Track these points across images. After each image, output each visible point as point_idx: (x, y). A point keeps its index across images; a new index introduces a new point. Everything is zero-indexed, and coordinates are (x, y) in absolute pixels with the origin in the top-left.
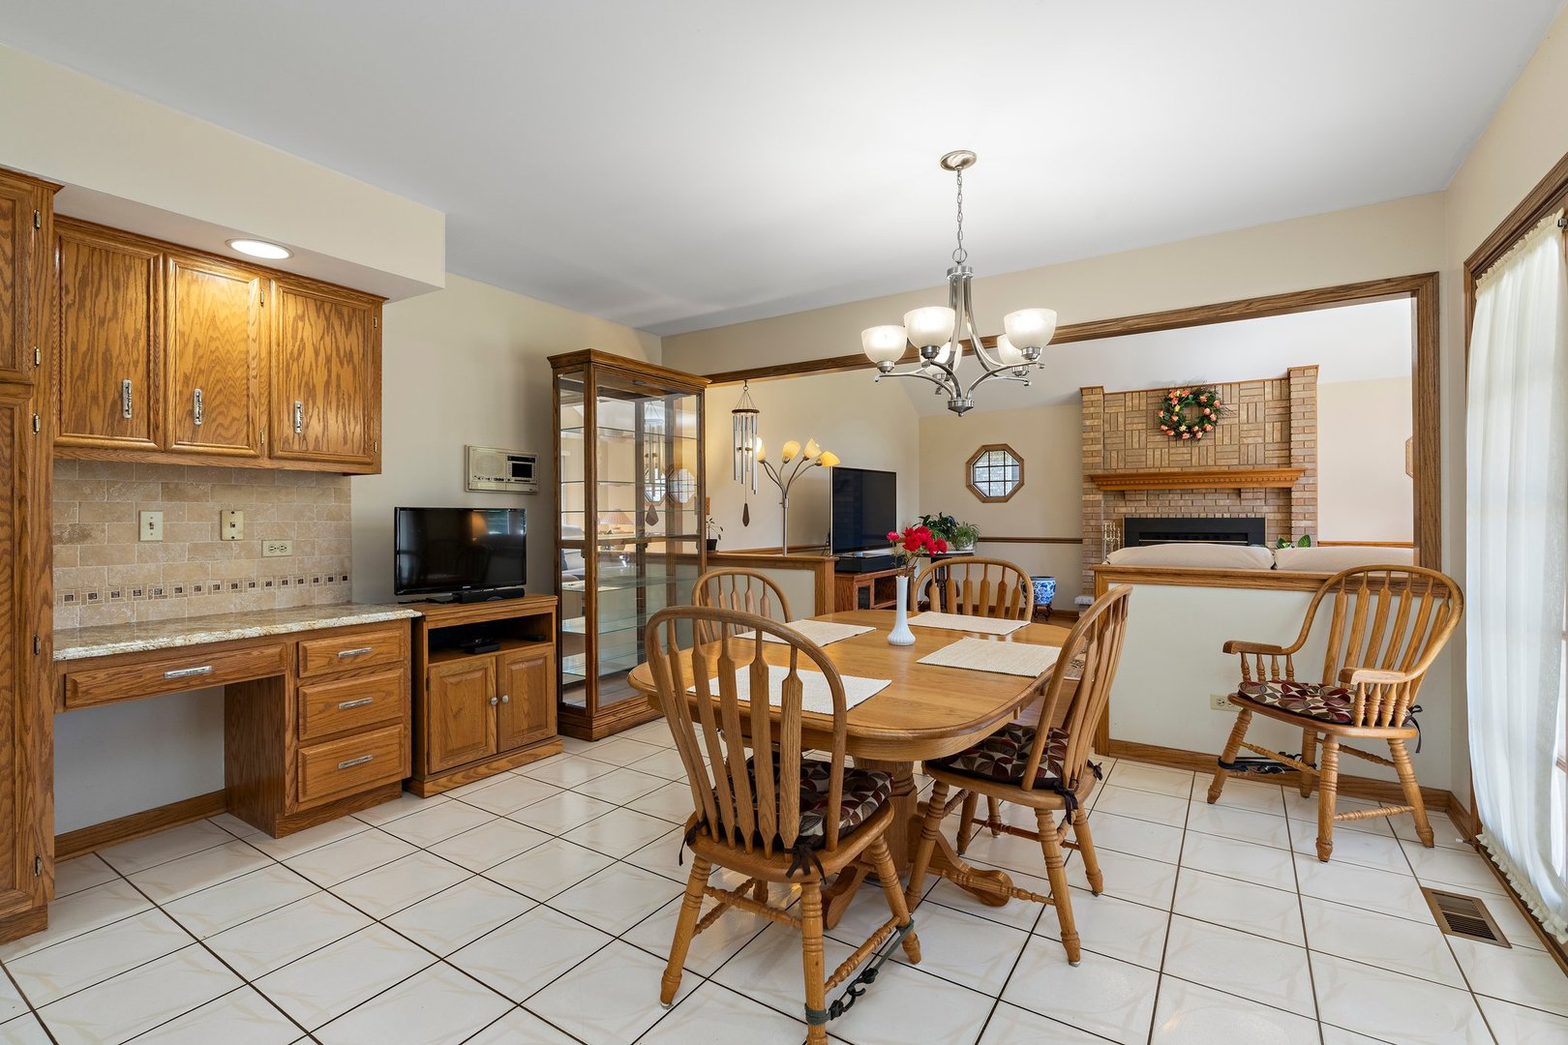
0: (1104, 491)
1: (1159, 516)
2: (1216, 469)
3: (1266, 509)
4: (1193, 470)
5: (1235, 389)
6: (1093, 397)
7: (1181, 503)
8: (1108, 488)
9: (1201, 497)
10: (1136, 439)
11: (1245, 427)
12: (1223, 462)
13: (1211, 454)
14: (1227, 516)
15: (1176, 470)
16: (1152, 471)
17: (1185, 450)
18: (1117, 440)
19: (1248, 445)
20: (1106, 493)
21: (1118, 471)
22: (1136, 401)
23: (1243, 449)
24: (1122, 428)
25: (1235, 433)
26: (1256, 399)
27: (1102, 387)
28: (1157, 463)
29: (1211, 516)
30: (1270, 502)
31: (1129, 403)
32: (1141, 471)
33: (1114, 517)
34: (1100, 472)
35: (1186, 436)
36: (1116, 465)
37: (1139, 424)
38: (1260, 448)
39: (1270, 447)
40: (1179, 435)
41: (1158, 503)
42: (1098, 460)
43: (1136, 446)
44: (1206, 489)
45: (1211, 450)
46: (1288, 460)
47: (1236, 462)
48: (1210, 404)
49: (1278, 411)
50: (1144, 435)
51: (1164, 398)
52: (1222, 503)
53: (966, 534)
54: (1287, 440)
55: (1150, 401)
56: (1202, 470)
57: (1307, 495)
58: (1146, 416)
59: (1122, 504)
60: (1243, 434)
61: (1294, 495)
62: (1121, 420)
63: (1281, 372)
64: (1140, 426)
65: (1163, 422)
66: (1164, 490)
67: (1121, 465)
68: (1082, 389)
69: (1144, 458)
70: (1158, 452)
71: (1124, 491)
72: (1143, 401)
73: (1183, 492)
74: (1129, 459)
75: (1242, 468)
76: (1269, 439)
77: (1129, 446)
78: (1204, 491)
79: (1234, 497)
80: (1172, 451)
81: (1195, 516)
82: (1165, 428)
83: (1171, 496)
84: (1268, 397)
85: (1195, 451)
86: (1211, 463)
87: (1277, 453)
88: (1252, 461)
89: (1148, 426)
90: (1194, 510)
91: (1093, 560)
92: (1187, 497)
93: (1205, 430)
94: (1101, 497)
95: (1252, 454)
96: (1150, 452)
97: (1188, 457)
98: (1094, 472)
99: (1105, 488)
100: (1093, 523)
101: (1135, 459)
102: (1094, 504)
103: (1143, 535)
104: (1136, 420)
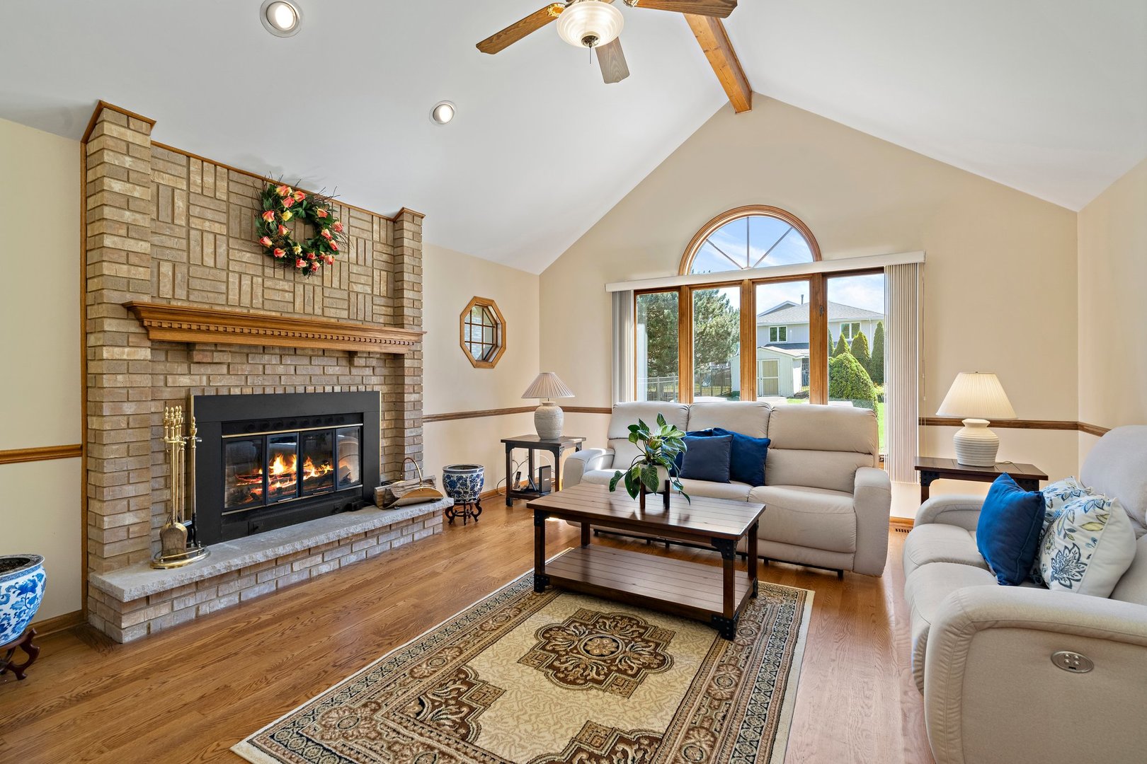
0: (152, 341)
1: (248, 391)
2: (324, 320)
3: (375, 380)
4: (296, 317)
5: (345, 212)
6: (130, 136)
7: (281, 369)
8: (169, 336)
9: (306, 361)
10: (209, 249)
11: (354, 269)
13: (318, 298)
14: (337, 389)
15: (273, 315)
16: (238, 310)
17: (286, 286)
18: (171, 243)
19: (357, 294)
20: (157, 345)
21: (174, 303)
22: (209, 180)
23: (353, 296)
24: (181, 221)
25: (345, 274)
26: (365, 235)
27: (152, 123)
28: (246, 300)
29: (319, 390)
30: (378, 371)
31: (196, 178)
32: (216, 309)
33: (167, 394)
34: (146, 299)
35: (303, 264)
36: (171, 293)
37: (213, 224)
38: (368, 298)
39: (377, 300)
40: (290, 261)
41: (247, 369)
42: (142, 273)
43: (209, 261)
44: (313, 349)
45: (318, 290)
46: (397, 319)
47: (344, 314)
48: (328, 220)
49: (385, 257)
50: (224, 247)
51: (269, 196)
52: (330, 370)
54: (396, 292)
55: (234, 187)
56: (307, 318)
57: (416, 363)
58: (228, 213)
59: (183, 368)
60: (353, 278)
61: (407, 363)
62: (180, 204)
63: (392, 211)
64: (217, 228)
65: (266, 230)
66: (256, 346)
67: (181, 293)
68: (101, 107)
69: (223, 288)
70: (246, 282)
71: (188, 344)
72: (222, 185)
73: (284, 352)
74: (195, 284)
75: (351, 323)
76: (376, 292)
77: (195, 258)
78: (310, 353)
79: (344, 362)
80: (268, 283)
82: (268, 242)
83: (266, 357)
84: (376, 237)
85: (299, 289)
86: (318, 311)
87: (383, 310)
88: (361, 317)
89: (235, 230)
90: (297, 380)
91: (130, 490)
92: (287, 360)
93: (321, 260)
94: (146, 353)
95: (361, 306)
96: (233, 279)
97: (289, 297)
98: (128, 298)
99: (155, 335)
100: (129, 408)
101: (207, 285)
102: (129, 367)
103: (228, 427)
104: (209, 214)
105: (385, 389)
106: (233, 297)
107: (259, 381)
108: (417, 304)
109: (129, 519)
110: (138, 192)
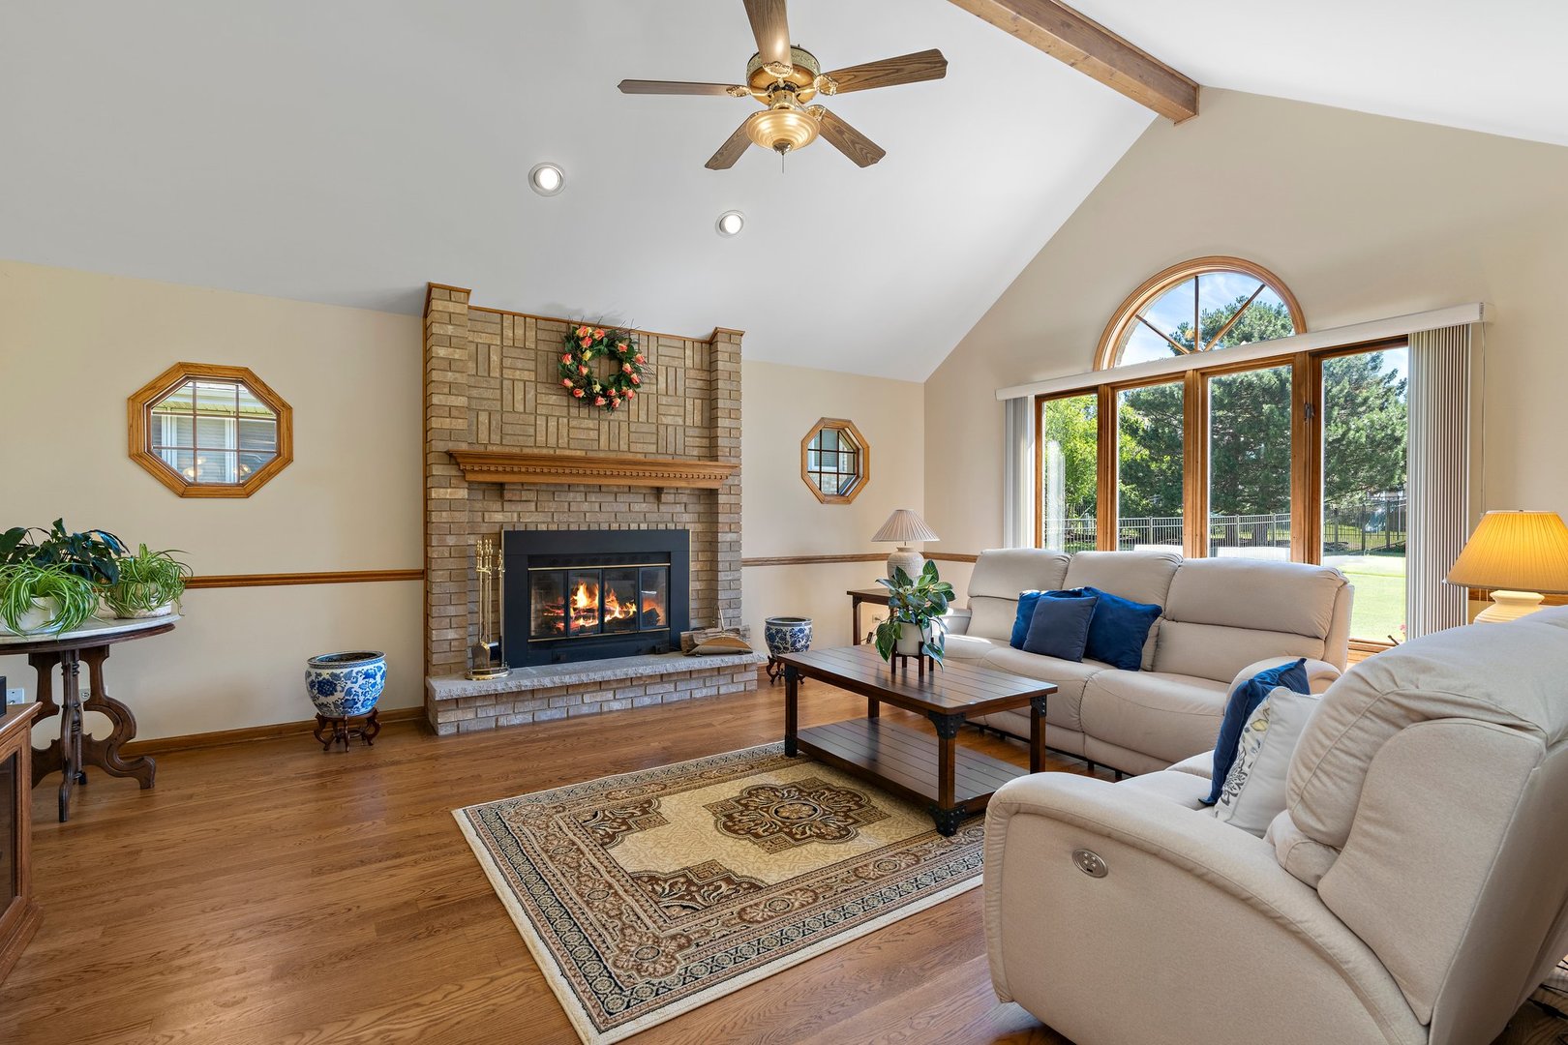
0: (470, 483)
1: (554, 527)
2: (630, 456)
3: (686, 517)
4: (602, 455)
5: (653, 340)
6: (452, 307)
7: (585, 506)
8: (481, 478)
9: (611, 498)
10: (519, 396)
11: (664, 400)
12: (637, 448)
13: (624, 435)
14: (644, 527)
15: (579, 453)
16: (544, 451)
17: (591, 424)
18: (487, 394)
19: (667, 426)
20: (473, 486)
21: (490, 448)
22: (519, 332)
23: (662, 430)
24: (495, 373)
25: (653, 407)
26: (676, 363)
27: (468, 292)
28: (552, 441)
29: (624, 527)
30: (690, 507)
31: (508, 333)
32: (526, 451)
33: (484, 529)
34: (464, 447)
35: (602, 401)
36: (487, 438)
37: (523, 372)
38: (680, 431)
39: (690, 432)
40: (590, 400)
41: (553, 506)
42: (460, 424)
43: (519, 407)
44: (618, 486)
45: (624, 426)
46: (711, 452)
47: (653, 448)
48: (630, 355)
49: (699, 384)
50: (533, 392)
51: (570, 338)
52: (636, 507)
53: (152, 575)
54: (710, 422)
55: (542, 335)
56: (612, 456)
57: (733, 499)
58: (536, 360)
59: (497, 506)
60: (662, 410)
61: (722, 499)
62: (495, 358)
63: (705, 332)
64: (526, 376)
65: (567, 373)
66: (561, 485)
67: (495, 438)
68: (430, 287)
69: (531, 431)
70: (552, 423)
71: (501, 486)
72: (531, 334)
73: (588, 490)
74: (508, 429)
75: (660, 458)
76: (689, 422)
77: (508, 408)
78: (615, 489)
79: (652, 499)
80: (573, 423)
81: (605, 527)
82: (569, 383)
83: (572, 495)
84: (689, 363)
85: (604, 426)
86: (624, 447)
87: (698, 442)
88: (671, 450)
89: (542, 377)
90: (602, 517)
91: (452, 610)
92: (592, 498)
93: (622, 395)
94: (463, 493)
95: (671, 439)
96: (541, 421)
97: (593, 435)
98: (451, 446)
99: (470, 477)
100: (451, 540)
101: (518, 429)
102: (451, 505)
103: (534, 560)
104: (519, 364)
105: (699, 527)
106: (541, 439)
107: (564, 518)
108: (735, 433)
109: (451, 634)
110: (457, 354)
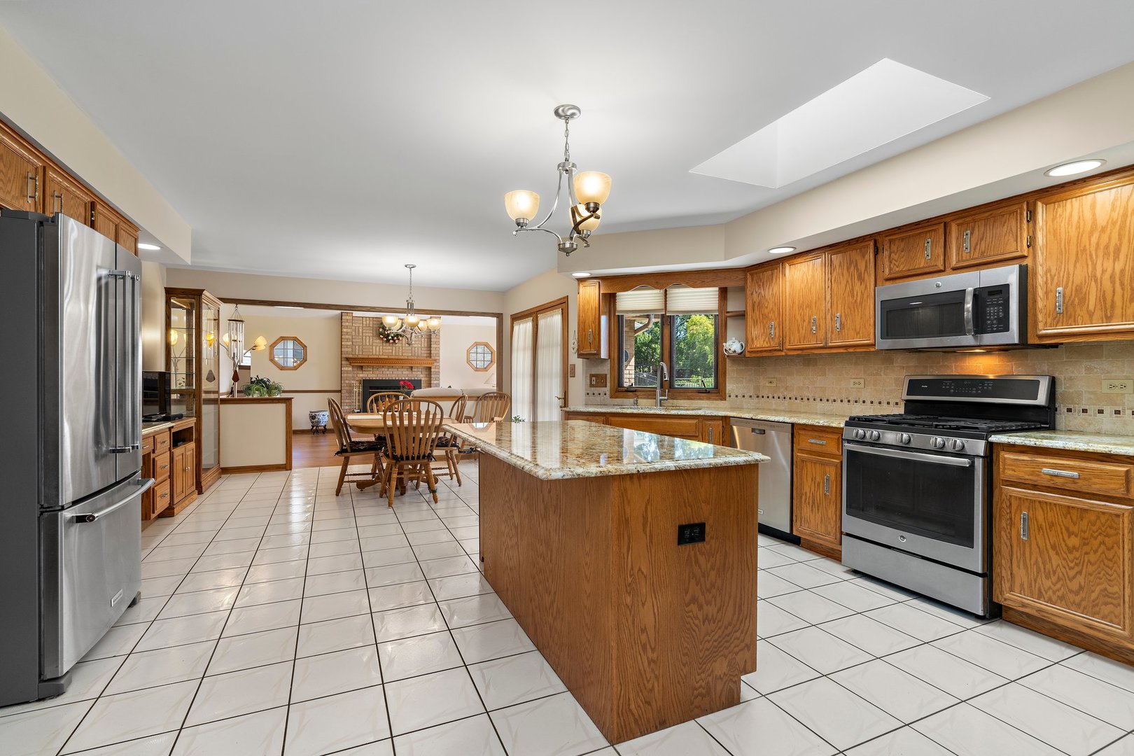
1: (378, 378)
2: (402, 357)
3: (422, 376)
4: (393, 357)
6: (347, 317)
7: (388, 372)
8: (356, 365)
9: (396, 370)
10: (368, 341)
12: (405, 354)
13: (401, 350)
14: (407, 379)
15: (386, 357)
16: (376, 357)
17: (390, 348)
18: (359, 340)
19: (415, 348)
20: (353, 366)
21: (359, 356)
22: (368, 322)
23: (413, 349)
24: (361, 335)
28: (377, 353)
29: (400, 379)
30: (423, 373)
32: (370, 357)
33: (356, 379)
34: (351, 356)
35: (391, 341)
36: (358, 353)
37: (369, 333)
38: (420, 349)
39: (423, 349)
40: (388, 341)
41: (378, 372)
42: (351, 350)
43: (368, 344)
44: (398, 366)
45: (401, 348)
46: (430, 355)
47: (410, 354)
50: (372, 339)
52: (404, 373)
53: (276, 388)
54: (430, 346)
55: (374, 323)
56: (397, 357)
57: (437, 370)
58: (373, 330)
59: (360, 372)
61: (432, 370)
62: (361, 330)
64: (370, 335)
65: (381, 334)
66: (380, 366)
67: (361, 353)
70: (378, 348)
71: (362, 366)
72: (371, 322)
73: (389, 367)
74: (364, 350)
75: (413, 358)
76: (423, 346)
77: (364, 344)
79: (409, 370)
80: (384, 348)
81: (394, 378)
83: (383, 369)
85: (394, 348)
86: (400, 355)
87: (426, 352)
88: (416, 355)
89: (375, 334)
90: (393, 376)
91: (347, 401)
92: (390, 370)
93: (399, 339)
94: (351, 369)
95: (416, 351)
96: (374, 348)
97: (391, 351)
98: (347, 356)
99: (353, 364)
100: (347, 382)
101: (367, 350)
102: (347, 372)
103: (371, 388)
104: (368, 331)
105: (426, 379)
106: (374, 352)
107: (381, 376)
108: (438, 349)
109: (347, 408)
110: (349, 330)
